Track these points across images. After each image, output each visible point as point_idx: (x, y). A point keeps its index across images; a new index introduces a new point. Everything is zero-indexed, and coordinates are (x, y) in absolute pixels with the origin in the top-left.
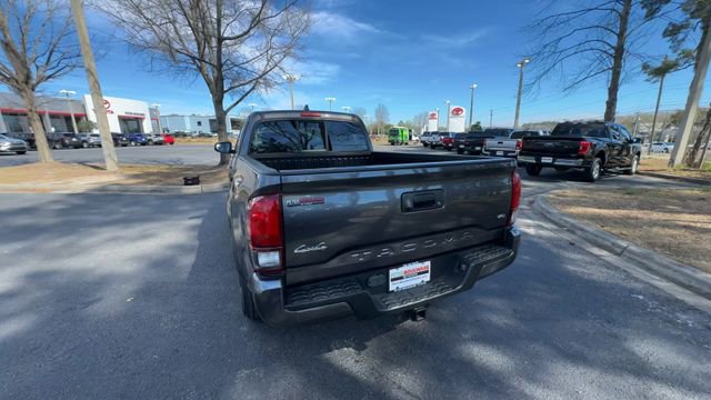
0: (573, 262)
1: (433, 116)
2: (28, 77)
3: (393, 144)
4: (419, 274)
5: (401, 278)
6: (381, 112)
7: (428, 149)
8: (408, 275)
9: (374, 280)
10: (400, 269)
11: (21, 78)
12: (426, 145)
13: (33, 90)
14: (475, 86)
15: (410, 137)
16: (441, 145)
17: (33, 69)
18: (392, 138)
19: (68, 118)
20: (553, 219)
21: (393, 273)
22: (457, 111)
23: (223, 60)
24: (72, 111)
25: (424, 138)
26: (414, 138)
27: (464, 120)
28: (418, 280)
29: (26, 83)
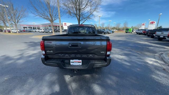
0: (158, 75)
1: (143, 25)
2: (52, 20)
3: (127, 33)
4: (78, 62)
5: (74, 62)
6: (126, 24)
7: (137, 34)
8: (75, 62)
9: (66, 61)
10: (73, 60)
11: (51, 20)
12: (137, 33)
13: (53, 22)
14: (161, 14)
15: (133, 31)
16: (142, 33)
17: (53, 18)
18: (127, 31)
19: (56, 26)
20: (165, 60)
21: (71, 61)
22: (152, 23)
23: (80, 14)
24: (58, 25)
25: (137, 31)
26: (134, 31)
27: (155, 25)
28: (78, 64)
29: (52, 21)
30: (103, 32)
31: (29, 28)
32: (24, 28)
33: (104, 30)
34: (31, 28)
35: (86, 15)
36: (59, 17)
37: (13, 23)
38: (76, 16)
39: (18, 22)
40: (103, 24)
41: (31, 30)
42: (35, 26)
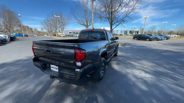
8: (54, 68)
9: (48, 65)
21: (51, 66)
23: (112, 18)
28: (56, 70)
29: (87, 26)
30: (148, 38)
31: (73, 33)
32: (70, 33)
33: (151, 35)
34: (75, 33)
35: (119, 18)
36: (93, 22)
37: (60, 29)
38: (109, 20)
39: (63, 28)
40: (154, 27)
41: (73, 35)
42: (77, 31)
